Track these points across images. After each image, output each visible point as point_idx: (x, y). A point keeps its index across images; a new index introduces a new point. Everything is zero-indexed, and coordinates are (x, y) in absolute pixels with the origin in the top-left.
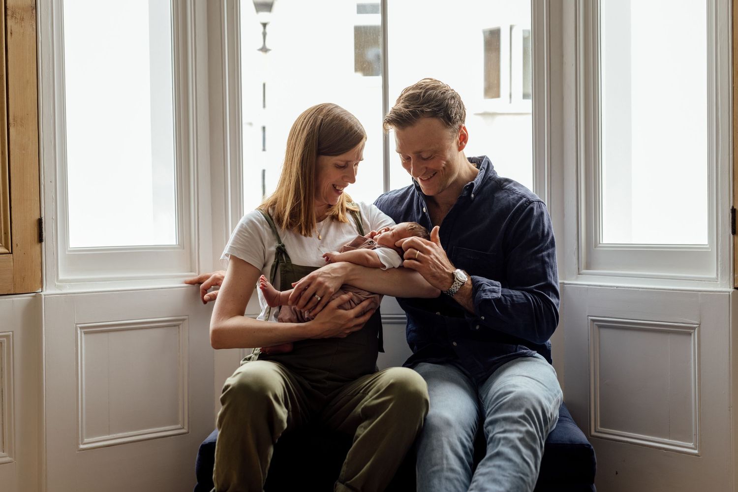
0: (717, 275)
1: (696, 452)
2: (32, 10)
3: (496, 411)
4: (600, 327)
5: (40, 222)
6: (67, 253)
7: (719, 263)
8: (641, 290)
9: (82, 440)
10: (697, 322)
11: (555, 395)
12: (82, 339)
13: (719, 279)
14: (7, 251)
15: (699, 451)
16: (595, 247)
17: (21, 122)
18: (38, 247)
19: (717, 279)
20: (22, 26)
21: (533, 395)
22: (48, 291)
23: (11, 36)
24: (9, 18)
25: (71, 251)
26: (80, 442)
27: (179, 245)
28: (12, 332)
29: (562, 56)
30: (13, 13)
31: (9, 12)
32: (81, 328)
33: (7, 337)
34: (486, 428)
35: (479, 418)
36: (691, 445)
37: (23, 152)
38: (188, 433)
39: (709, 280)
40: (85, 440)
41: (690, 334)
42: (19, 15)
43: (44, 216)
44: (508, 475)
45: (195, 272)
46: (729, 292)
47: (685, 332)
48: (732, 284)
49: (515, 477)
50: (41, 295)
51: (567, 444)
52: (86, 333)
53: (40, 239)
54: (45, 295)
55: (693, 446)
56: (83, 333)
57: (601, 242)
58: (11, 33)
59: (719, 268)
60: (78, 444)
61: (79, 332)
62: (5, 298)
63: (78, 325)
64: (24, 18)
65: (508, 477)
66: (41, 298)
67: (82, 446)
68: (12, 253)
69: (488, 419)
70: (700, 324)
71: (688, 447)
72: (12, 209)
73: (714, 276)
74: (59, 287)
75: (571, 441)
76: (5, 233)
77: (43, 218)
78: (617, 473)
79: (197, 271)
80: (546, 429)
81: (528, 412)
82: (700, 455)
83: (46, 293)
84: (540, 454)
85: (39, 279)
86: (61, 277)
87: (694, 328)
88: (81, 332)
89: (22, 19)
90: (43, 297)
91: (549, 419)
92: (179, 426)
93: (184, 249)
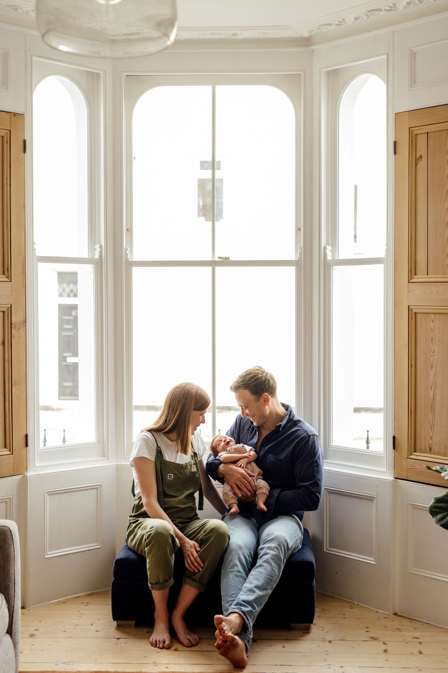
0: (386, 470)
1: (374, 563)
2: (24, 323)
3: (264, 544)
4: (330, 492)
5: (26, 436)
6: (39, 451)
7: (387, 464)
8: (349, 474)
9: (47, 553)
10: (376, 495)
11: (296, 537)
12: (48, 498)
13: (387, 472)
14: (10, 453)
15: (376, 563)
16: (328, 447)
17: (18, 383)
18: (25, 449)
19: (386, 472)
20: (19, 333)
21: (283, 537)
22: (30, 473)
23: (14, 338)
24: (13, 329)
25: (41, 450)
26: (46, 554)
27: (97, 442)
28: (12, 496)
29: (312, 340)
30: (15, 326)
31: (13, 326)
32: (47, 492)
33: (10, 498)
34: (259, 551)
35: (257, 545)
36: (372, 559)
37: (19, 399)
38: (101, 548)
39: (383, 472)
40: (48, 553)
41: (373, 500)
42: (18, 327)
43: (29, 433)
44: (263, 577)
45: (106, 457)
46: (391, 480)
47: (370, 499)
48: (393, 475)
49: (267, 578)
50: (27, 476)
51: (301, 561)
52: (49, 495)
53: (27, 445)
54: (29, 476)
55: (373, 560)
56: (48, 495)
57: (332, 444)
58: (14, 337)
59: (387, 466)
60: (45, 555)
61: (46, 495)
62: (9, 478)
63: (46, 491)
64: (20, 327)
65: (263, 578)
66: (27, 477)
67: (46, 556)
68: (12, 454)
69: (260, 547)
70: (377, 496)
71: (371, 560)
72: (13, 431)
73: (385, 470)
74: (36, 471)
75: (303, 560)
76: (9, 444)
77: (28, 435)
78: (337, 573)
79: (107, 457)
80: (288, 554)
81: (279, 545)
82: (376, 565)
83: (30, 475)
84: (283, 567)
85: (26, 467)
86: (36, 465)
87: (374, 498)
88: (47, 494)
89: (19, 329)
90: (28, 477)
91: (290, 548)
92: (97, 544)
93: (99, 444)
